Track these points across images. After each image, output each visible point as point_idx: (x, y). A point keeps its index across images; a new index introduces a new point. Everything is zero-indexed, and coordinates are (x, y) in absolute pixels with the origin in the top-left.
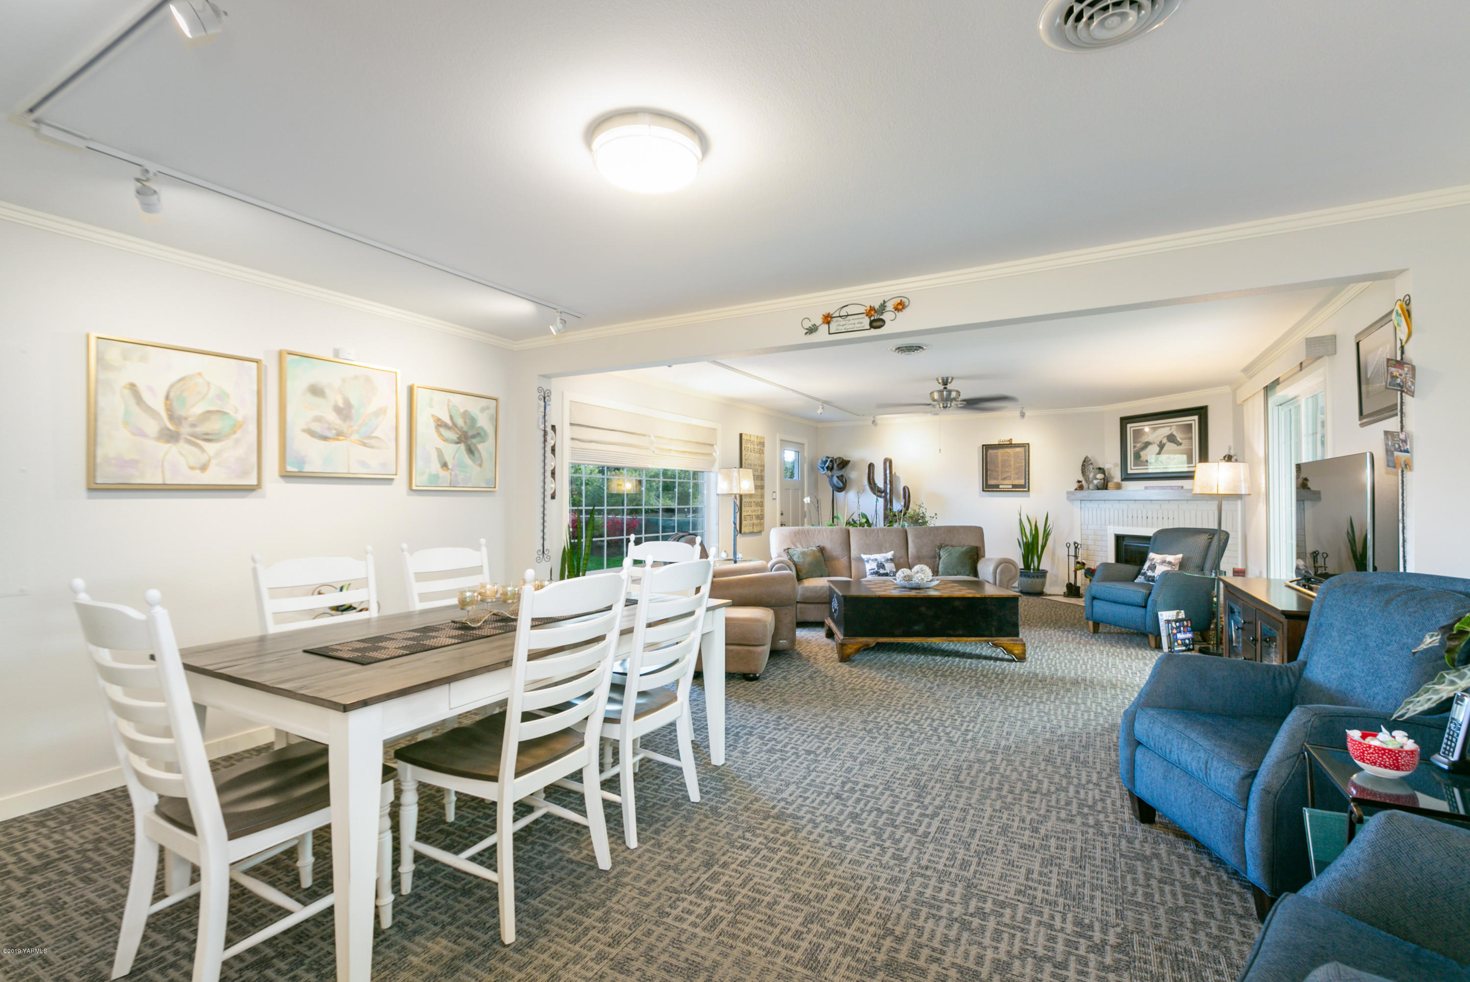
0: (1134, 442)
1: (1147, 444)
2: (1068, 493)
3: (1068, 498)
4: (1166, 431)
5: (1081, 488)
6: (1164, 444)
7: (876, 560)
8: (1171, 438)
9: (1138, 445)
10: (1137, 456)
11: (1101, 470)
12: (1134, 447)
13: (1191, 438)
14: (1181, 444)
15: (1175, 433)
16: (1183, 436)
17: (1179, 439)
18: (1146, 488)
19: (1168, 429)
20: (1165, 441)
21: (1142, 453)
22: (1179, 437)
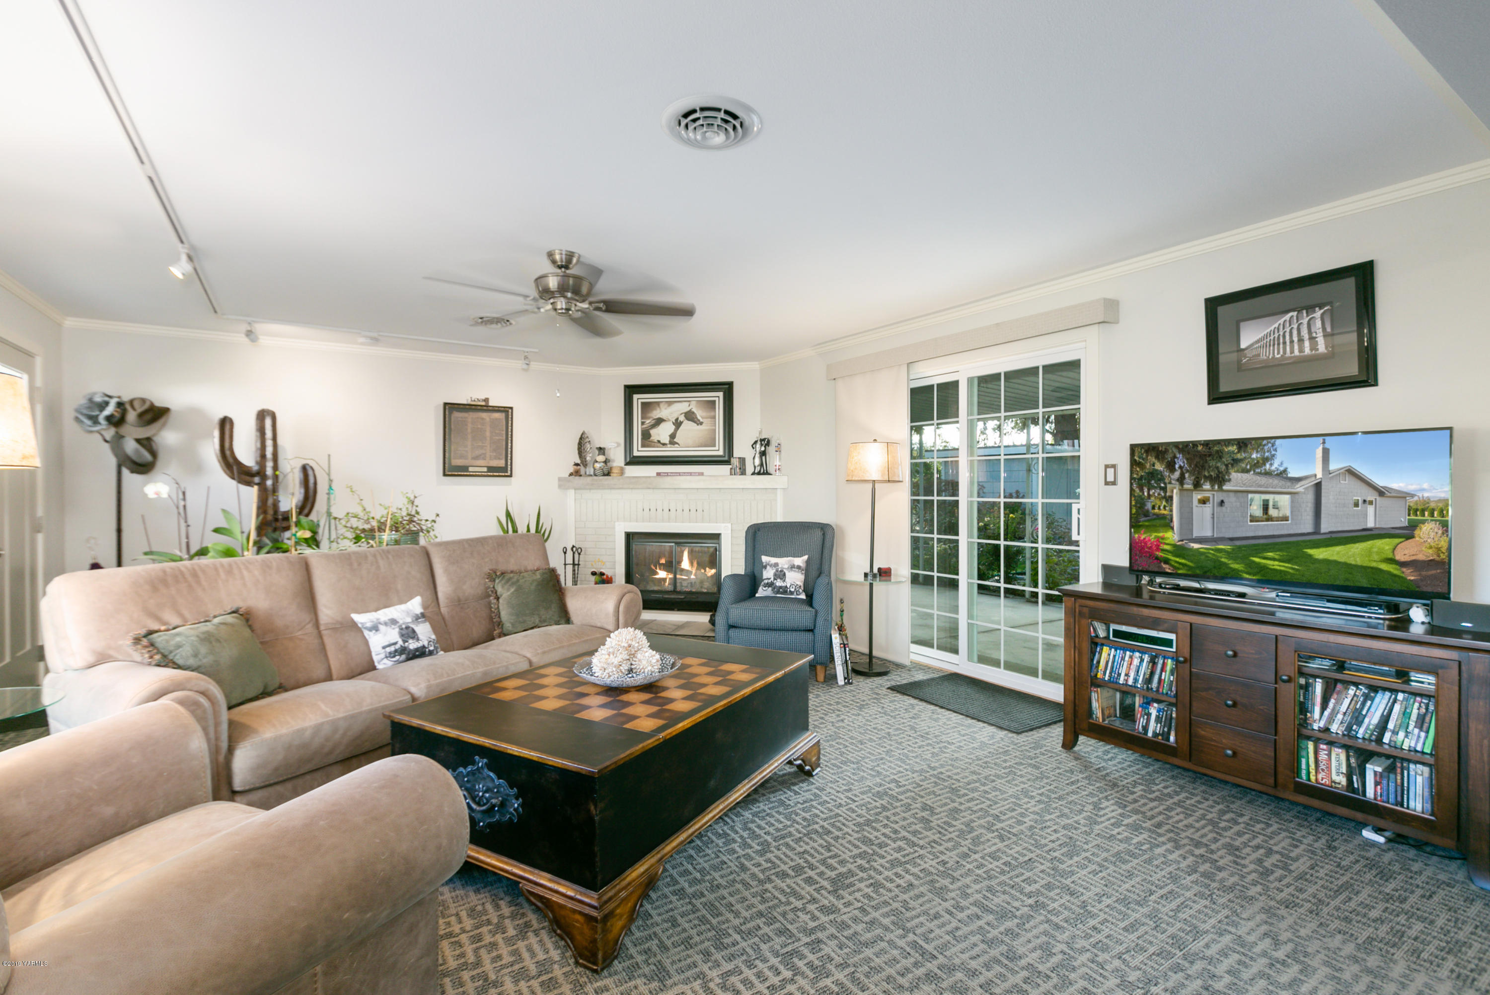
0: (642, 418)
1: (659, 421)
2: (560, 479)
3: (560, 486)
4: (684, 407)
5: (576, 473)
6: (681, 423)
7: (393, 622)
8: (690, 416)
9: (648, 421)
10: (646, 435)
11: (601, 450)
12: (643, 423)
13: (714, 417)
14: (701, 423)
15: (694, 410)
16: (704, 414)
17: (699, 418)
18: (658, 474)
19: (687, 404)
20: (682, 418)
21: (653, 432)
22: (700, 414)
